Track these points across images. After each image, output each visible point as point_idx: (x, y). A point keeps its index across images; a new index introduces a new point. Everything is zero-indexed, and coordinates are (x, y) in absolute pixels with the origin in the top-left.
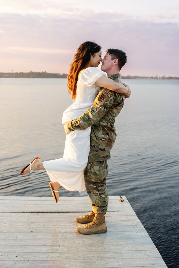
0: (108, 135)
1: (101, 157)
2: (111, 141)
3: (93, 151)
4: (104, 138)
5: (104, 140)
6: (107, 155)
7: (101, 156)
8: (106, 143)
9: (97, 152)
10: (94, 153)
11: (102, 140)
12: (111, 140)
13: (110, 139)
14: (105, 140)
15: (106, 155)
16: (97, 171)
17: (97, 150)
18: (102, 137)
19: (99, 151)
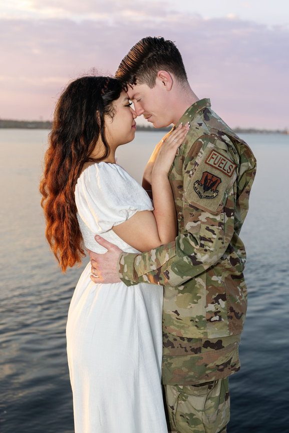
0: (224, 299)
1: (209, 369)
2: (236, 314)
3: (186, 351)
4: (216, 313)
5: (217, 318)
6: (230, 361)
7: (211, 365)
8: (226, 324)
9: (196, 353)
10: (188, 358)
11: (212, 320)
12: (237, 310)
13: (232, 310)
14: (220, 317)
15: (225, 361)
16: (199, 411)
17: (195, 348)
18: (210, 312)
19: (204, 350)
